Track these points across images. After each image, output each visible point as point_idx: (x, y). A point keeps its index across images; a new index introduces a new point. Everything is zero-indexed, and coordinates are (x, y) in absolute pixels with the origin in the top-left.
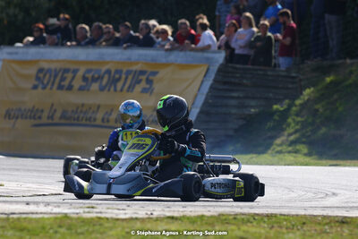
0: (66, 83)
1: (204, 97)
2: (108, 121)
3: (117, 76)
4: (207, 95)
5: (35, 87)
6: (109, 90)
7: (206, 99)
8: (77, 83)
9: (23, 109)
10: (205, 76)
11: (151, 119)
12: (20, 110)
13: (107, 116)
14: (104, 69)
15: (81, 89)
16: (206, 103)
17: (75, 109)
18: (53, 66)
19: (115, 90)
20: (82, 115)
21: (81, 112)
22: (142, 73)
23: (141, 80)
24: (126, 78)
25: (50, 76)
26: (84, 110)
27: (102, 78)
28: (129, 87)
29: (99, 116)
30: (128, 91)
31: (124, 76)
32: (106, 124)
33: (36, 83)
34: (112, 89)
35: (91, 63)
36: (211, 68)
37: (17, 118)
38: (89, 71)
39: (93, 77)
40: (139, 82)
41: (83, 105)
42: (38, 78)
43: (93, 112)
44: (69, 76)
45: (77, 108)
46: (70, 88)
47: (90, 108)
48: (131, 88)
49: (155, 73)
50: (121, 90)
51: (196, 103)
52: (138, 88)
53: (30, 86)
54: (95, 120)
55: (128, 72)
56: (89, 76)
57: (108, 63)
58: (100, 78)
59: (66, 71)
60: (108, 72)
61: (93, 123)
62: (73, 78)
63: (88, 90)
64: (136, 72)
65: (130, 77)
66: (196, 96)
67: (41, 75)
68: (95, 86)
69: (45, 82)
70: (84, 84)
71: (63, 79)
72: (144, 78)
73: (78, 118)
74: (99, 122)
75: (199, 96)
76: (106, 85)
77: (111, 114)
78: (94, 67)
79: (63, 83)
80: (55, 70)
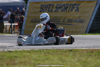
0: (50, 9)
1: (96, 12)
2: (64, 22)
3: (67, 6)
4: (97, 11)
5: (40, 11)
6: (64, 11)
7: (96, 13)
8: (54, 9)
9: (37, 19)
10: (96, 5)
11: (78, 21)
12: (36, 19)
13: (64, 21)
14: (63, 4)
15: (55, 11)
16: (97, 14)
17: (53, 18)
18: (46, 4)
19: (66, 11)
20: (56, 20)
21: (55, 19)
22: (75, 5)
23: (75, 7)
24: (70, 7)
25: (45, 7)
26: (56, 19)
27: (62, 7)
28: (71, 10)
29: (61, 20)
30: (71, 11)
31: (69, 6)
32: (64, 23)
33: (41, 10)
34: (65, 11)
35: (58, 2)
36: (98, 2)
37: (35, 22)
38: (58, 5)
39: (59, 7)
40: (74, 8)
41: (56, 17)
42: (41, 8)
43: (59, 19)
44: (51, 7)
45: (54, 18)
46: (52, 11)
47: (58, 18)
48: (72, 10)
49: (79, 5)
50: (68, 11)
51: (93, 14)
52: (74, 10)
53: (39, 11)
54: (60, 22)
55: (71, 5)
56: (58, 6)
57: (64, 2)
58: (61, 7)
59: (50, 5)
60: (64, 5)
61: (59, 23)
62: (53, 7)
63: (58, 11)
64: (73, 4)
65: (71, 6)
66: (93, 12)
67: (42, 7)
68: (60, 10)
69: (44, 9)
70: (56, 9)
71: (49, 8)
72: (76, 6)
73: (55, 21)
74: (61, 22)
75: (94, 12)
76: (63, 10)
77: (65, 20)
78: (59, 3)
79: (49, 9)
80: (47, 5)
